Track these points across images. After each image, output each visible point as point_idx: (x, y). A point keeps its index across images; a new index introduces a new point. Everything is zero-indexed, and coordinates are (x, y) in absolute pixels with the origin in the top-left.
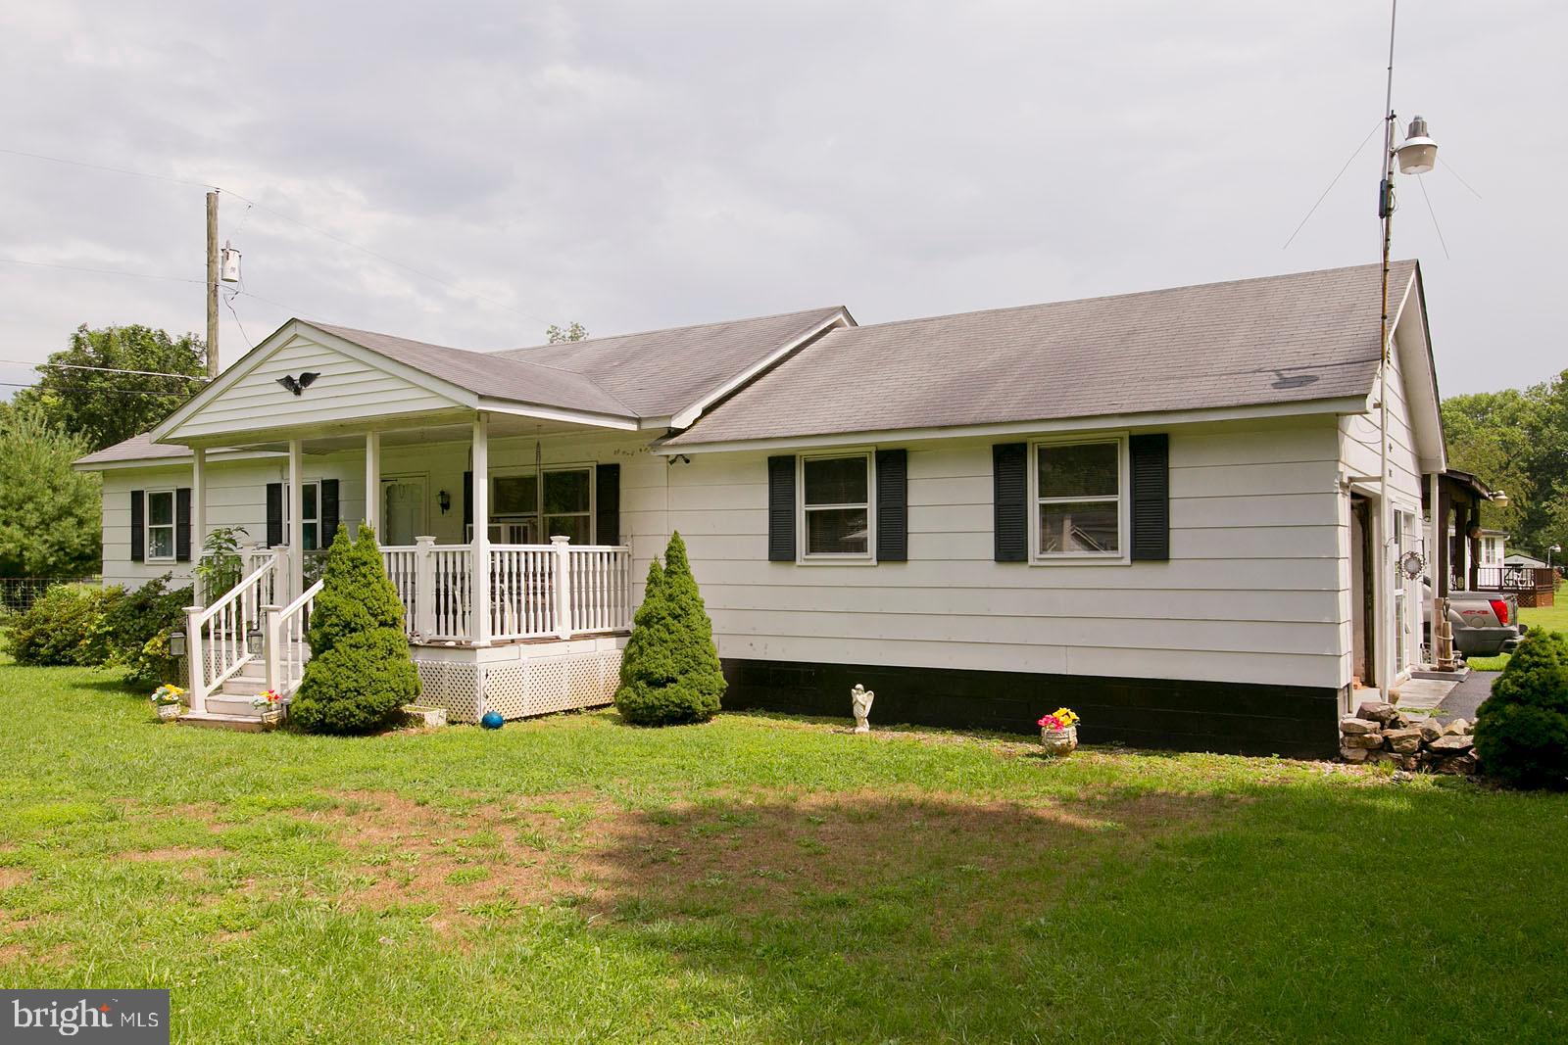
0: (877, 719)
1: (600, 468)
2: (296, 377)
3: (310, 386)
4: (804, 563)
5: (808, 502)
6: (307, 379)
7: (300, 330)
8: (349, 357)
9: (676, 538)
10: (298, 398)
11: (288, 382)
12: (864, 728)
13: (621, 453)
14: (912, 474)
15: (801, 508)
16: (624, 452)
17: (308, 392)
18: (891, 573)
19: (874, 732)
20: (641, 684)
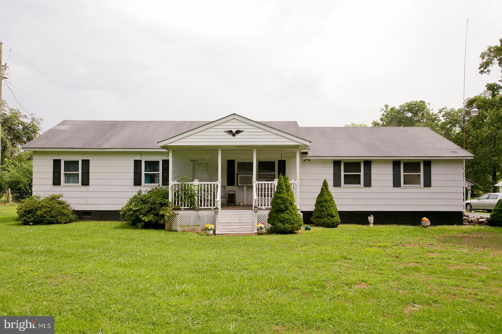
0: (375, 223)
1: (279, 161)
2: (234, 131)
3: (239, 134)
4: (343, 187)
5: (344, 172)
6: (238, 132)
7: (236, 117)
8: (257, 127)
9: (325, 180)
10: (234, 137)
11: (230, 132)
12: (372, 225)
13: (286, 157)
14: (372, 166)
15: (343, 174)
16: (287, 157)
17: (237, 136)
18: (367, 189)
19: (375, 226)
20: (329, 217)
